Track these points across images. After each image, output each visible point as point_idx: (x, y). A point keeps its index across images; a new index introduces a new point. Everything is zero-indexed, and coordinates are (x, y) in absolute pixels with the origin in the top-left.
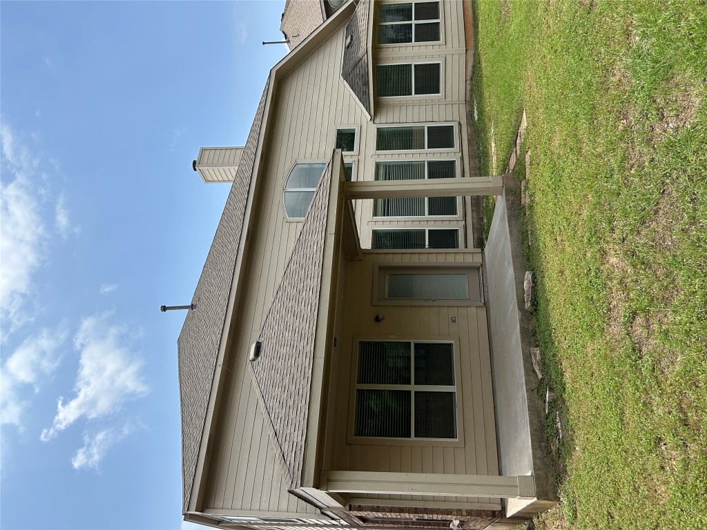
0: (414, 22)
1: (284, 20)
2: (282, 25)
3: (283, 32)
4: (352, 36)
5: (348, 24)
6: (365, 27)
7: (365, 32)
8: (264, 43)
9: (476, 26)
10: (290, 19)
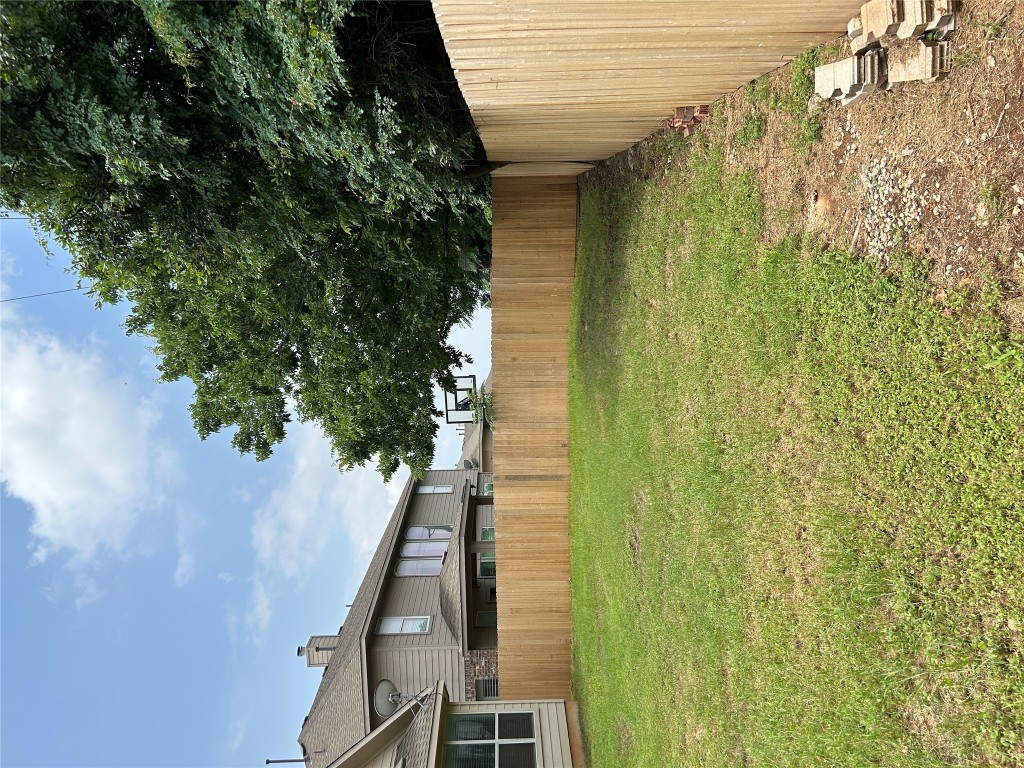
0: (497, 741)
1: (306, 727)
2: (303, 735)
3: (302, 745)
4: (404, 761)
5: (399, 742)
6: (425, 747)
7: (425, 756)
8: (268, 762)
9: (587, 751)
10: (316, 726)
